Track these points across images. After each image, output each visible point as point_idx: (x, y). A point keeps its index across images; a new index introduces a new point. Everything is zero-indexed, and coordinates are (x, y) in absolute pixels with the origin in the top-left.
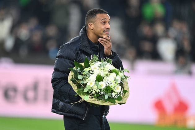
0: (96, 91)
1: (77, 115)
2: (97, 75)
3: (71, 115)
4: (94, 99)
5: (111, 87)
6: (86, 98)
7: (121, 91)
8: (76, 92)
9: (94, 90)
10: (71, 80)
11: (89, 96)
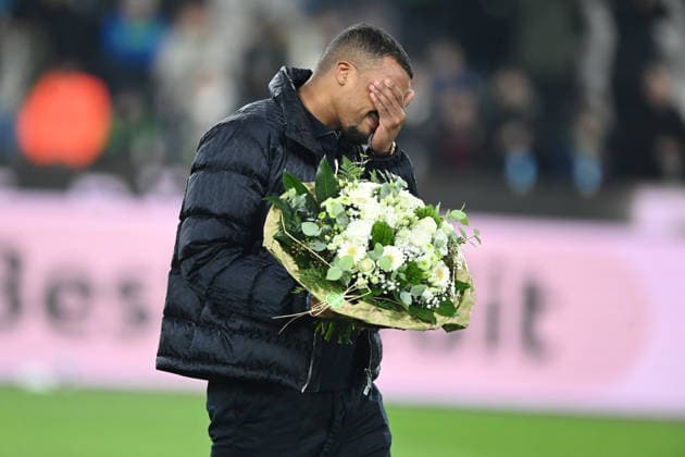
0: (369, 279)
1: (278, 373)
2: (373, 223)
3: (254, 373)
4: (362, 304)
5: (421, 266)
6: (336, 302)
7: (450, 285)
8: (298, 279)
9: (364, 276)
10: (276, 238)
11: (343, 295)
